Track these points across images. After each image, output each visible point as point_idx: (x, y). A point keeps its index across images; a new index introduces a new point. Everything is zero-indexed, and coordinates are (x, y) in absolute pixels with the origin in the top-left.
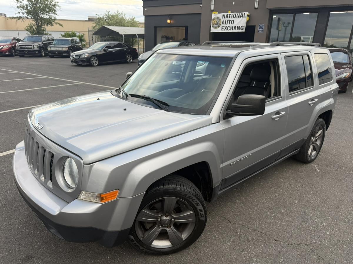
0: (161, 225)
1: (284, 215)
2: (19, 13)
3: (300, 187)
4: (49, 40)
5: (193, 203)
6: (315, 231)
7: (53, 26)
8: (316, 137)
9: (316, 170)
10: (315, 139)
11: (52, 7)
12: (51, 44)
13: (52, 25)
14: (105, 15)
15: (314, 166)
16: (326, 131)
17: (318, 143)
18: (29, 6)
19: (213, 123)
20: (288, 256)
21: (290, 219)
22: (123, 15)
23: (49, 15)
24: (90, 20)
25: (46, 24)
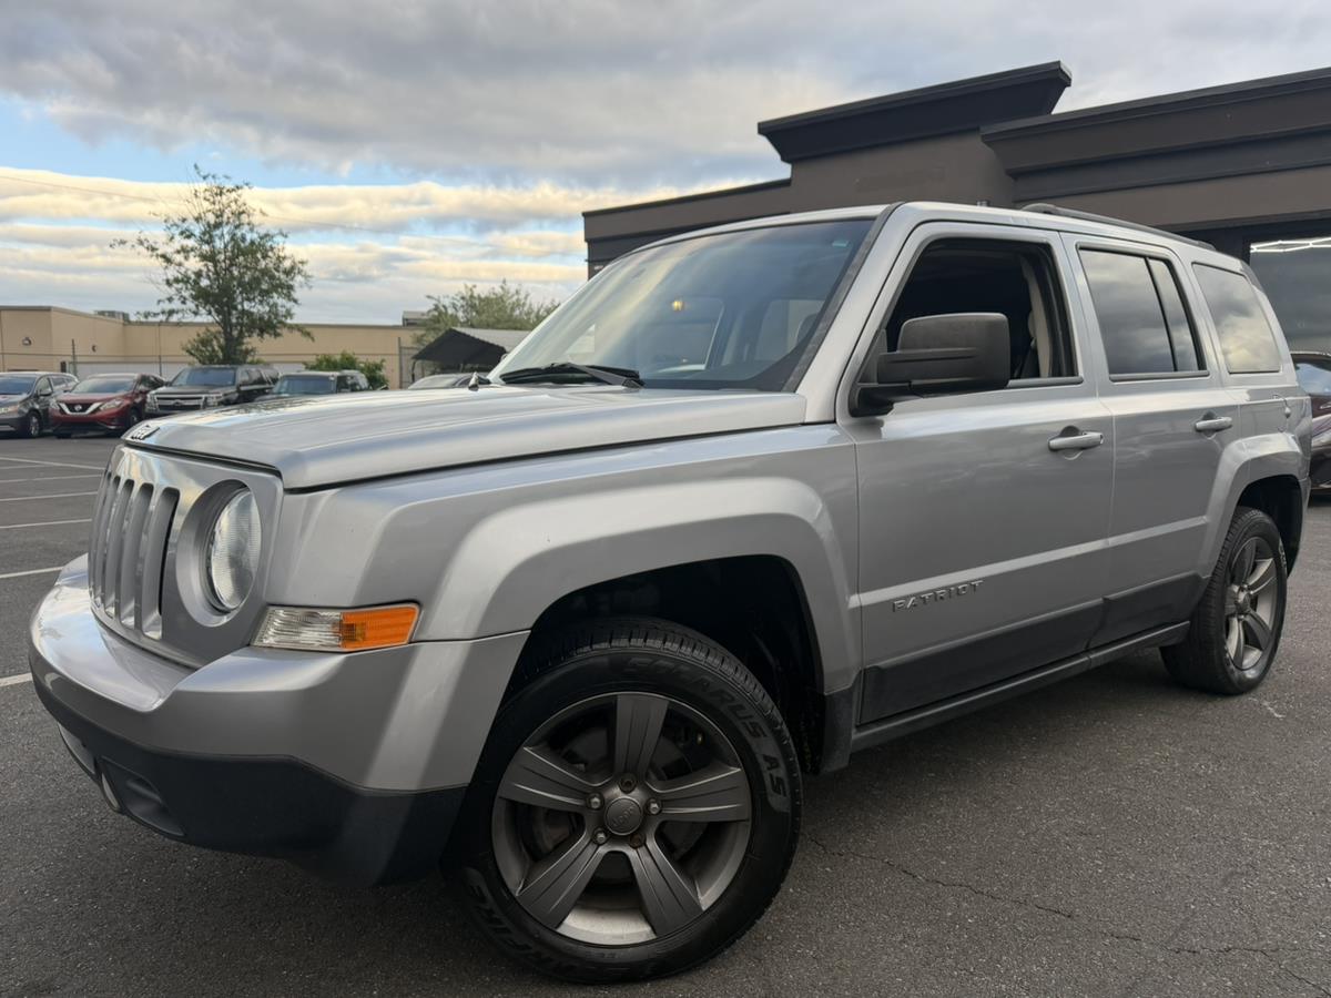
0: (606, 832)
1: (1146, 854)
2: (170, 299)
3: (1207, 767)
4: (261, 381)
5: (738, 724)
6: (1292, 907)
7: (278, 338)
8: (1250, 588)
9: (1270, 716)
10: (1245, 593)
11: (283, 277)
12: (267, 394)
13: (277, 335)
14: (458, 298)
15: (1263, 703)
16: (1289, 572)
17: (1265, 613)
18: (204, 274)
19: (807, 420)
20: (1179, 992)
21: (1177, 865)
22: (522, 296)
23: (268, 304)
24: (409, 323)
25: (257, 331)
